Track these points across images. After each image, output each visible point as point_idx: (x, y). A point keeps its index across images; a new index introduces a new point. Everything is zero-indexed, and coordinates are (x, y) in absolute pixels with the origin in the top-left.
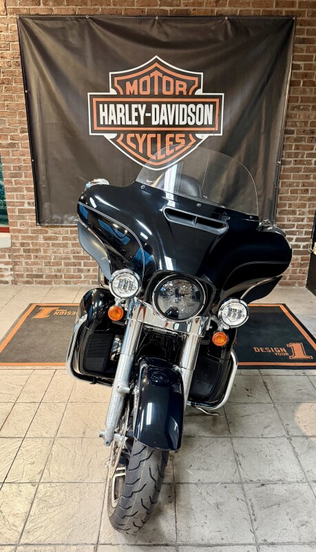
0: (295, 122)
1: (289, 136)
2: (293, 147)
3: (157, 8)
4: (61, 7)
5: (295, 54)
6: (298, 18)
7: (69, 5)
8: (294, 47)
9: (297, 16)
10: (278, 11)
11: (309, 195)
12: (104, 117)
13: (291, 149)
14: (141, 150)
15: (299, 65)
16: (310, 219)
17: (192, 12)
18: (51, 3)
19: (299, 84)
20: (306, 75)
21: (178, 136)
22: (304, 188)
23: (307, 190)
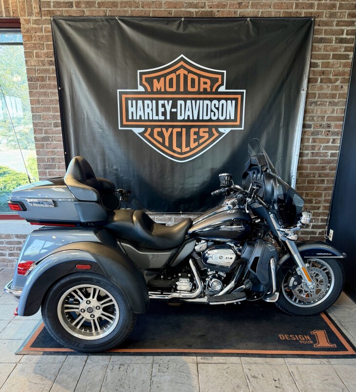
0: (313, 117)
1: (306, 130)
2: (311, 141)
3: (183, 9)
4: (92, 9)
5: (313, 53)
6: (316, 19)
7: (100, 7)
8: (312, 46)
9: (315, 17)
10: (297, 12)
11: (325, 185)
12: (132, 113)
13: (308, 142)
14: (167, 144)
15: (317, 63)
16: (325, 207)
17: (217, 13)
18: (83, 6)
19: (316, 82)
20: (323, 73)
21: (202, 130)
22: (320, 178)
23: (323, 181)
